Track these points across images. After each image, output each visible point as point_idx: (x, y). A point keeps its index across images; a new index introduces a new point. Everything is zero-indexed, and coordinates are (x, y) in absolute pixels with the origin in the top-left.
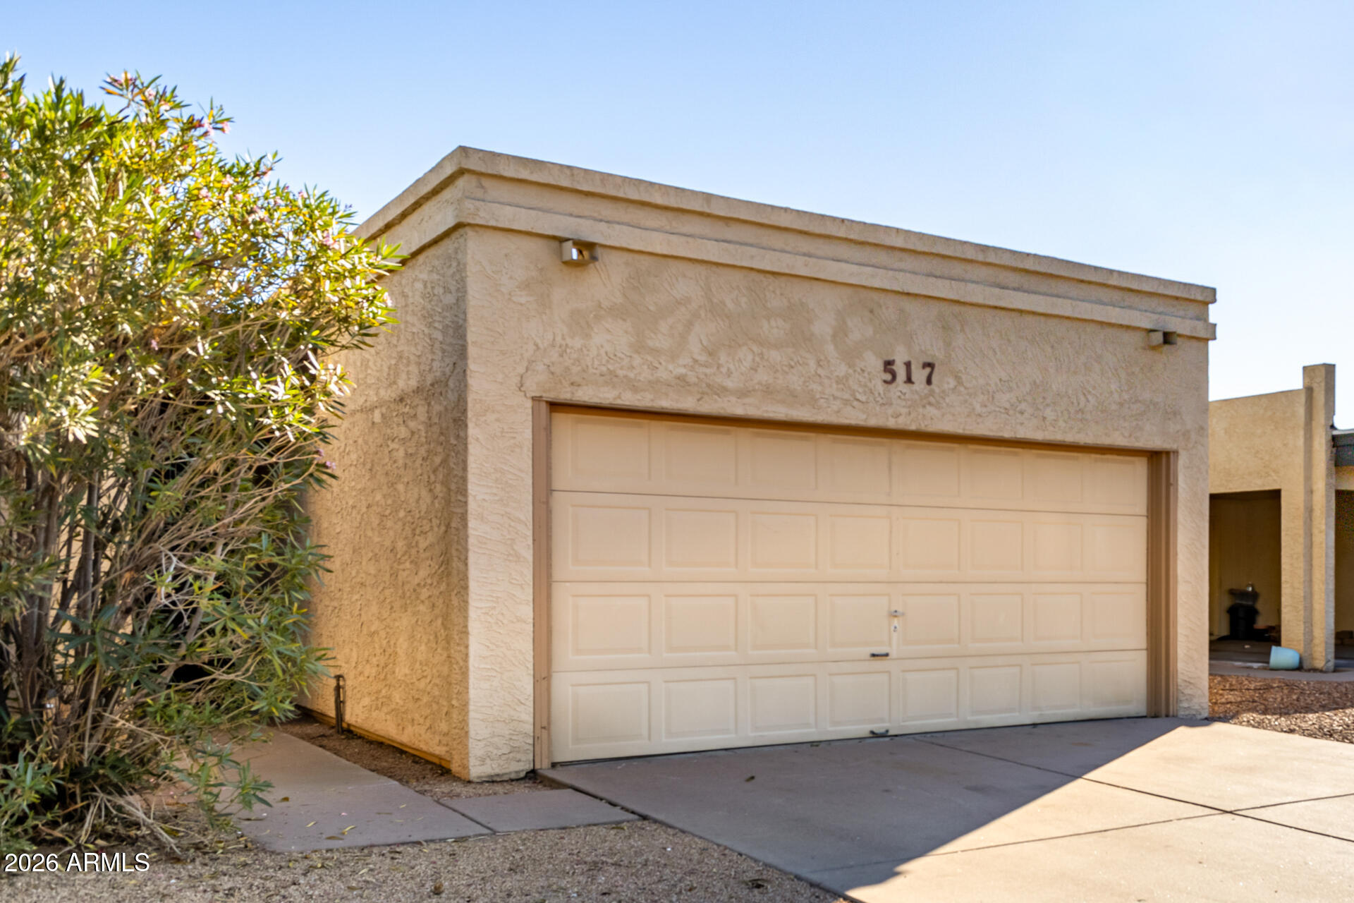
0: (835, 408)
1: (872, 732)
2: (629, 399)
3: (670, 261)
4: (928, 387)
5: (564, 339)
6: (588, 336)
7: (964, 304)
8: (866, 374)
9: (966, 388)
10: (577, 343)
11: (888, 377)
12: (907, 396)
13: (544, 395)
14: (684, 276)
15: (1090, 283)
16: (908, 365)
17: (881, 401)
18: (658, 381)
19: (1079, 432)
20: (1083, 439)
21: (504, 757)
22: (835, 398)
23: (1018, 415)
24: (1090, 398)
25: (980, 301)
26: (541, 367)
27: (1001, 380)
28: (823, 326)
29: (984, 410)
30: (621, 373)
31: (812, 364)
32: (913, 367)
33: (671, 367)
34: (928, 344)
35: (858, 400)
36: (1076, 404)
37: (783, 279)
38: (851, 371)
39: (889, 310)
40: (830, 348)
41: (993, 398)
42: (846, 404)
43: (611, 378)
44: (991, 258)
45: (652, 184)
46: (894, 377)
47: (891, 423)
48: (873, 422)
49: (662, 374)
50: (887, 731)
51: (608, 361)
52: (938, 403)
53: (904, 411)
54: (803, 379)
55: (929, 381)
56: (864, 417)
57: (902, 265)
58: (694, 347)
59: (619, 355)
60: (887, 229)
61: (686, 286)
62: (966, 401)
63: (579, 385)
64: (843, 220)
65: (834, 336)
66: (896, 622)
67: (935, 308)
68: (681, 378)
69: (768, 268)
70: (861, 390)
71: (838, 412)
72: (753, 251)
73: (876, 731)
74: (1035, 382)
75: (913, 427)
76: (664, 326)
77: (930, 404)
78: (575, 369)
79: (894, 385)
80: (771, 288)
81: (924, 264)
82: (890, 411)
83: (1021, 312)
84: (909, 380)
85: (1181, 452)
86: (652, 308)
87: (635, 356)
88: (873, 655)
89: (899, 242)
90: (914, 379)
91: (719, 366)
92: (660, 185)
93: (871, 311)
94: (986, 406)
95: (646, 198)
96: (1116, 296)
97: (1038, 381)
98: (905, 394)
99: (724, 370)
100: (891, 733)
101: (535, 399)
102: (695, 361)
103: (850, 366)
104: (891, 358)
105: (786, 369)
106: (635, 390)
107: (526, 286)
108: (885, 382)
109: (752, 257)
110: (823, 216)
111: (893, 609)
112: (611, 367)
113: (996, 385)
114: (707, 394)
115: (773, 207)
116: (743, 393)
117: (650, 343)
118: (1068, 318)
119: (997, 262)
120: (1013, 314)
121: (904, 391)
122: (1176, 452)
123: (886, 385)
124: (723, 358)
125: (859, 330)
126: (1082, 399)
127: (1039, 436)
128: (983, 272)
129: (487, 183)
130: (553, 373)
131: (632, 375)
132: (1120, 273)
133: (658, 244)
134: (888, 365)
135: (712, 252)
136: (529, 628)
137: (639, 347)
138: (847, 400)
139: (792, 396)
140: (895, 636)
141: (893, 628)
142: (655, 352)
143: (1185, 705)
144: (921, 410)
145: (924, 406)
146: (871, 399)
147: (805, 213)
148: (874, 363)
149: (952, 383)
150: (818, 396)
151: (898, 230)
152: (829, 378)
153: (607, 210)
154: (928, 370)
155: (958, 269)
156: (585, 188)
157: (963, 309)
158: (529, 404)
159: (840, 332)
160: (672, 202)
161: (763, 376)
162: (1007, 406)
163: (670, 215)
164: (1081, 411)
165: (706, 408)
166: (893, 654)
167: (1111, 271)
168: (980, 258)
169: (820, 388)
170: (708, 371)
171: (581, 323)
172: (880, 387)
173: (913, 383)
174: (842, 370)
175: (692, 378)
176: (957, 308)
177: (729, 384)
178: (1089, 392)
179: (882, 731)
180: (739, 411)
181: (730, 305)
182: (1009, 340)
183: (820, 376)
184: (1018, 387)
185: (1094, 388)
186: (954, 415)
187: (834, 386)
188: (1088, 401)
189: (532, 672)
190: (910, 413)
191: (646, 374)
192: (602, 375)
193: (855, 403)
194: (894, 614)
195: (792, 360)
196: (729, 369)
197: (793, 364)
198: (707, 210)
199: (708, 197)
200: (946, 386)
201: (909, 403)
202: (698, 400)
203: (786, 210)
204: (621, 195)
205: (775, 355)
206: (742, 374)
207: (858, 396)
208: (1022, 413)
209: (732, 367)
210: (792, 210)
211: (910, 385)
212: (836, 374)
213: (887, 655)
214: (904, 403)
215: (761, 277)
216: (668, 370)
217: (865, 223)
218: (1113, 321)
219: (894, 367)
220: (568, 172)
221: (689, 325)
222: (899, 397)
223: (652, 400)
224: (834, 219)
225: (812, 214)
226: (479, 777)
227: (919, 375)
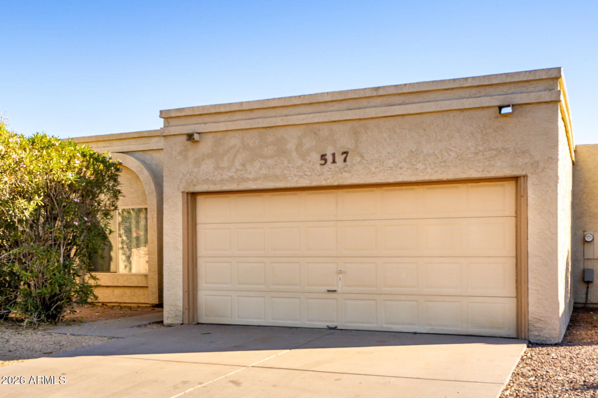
0: (295, 180)
1: (328, 326)
2: (212, 188)
3: (229, 133)
4: (345, 164)
5: (192, 169)
6: (199, 167)
7: (365, 119)
8: (311, 163)
9: (367, 161)
10: (196, 170)
11: (323, 162)
12: (332, 169)
13: (185, 190)
14: (234, 137)
15: (452, 89)
16: (334, 155)
17: (318, 174)
18: (223, 180)
19: (442, 174)
20: (444, 177)
21: (174, 318)
22: (295, 176)
23: (399, 170)
24: (451, 153)
25: (373, 116)
26: (184, 181)
27: (389, 153)
28: (291, 145)
29: (377, 170)
30: (210, 179)
31: (286, 162)
32: (336, 155)
33: (228, 174)
34: (346, 143)
35: (306, 175)
36: (440, 158)
37: (275, 128)
38: (304, 162)
39: (325, 131)
40: (294, 154)
41: (383, 163)
42: (300, 178)
43: (207, 181)
44: (381, 92)
45: (220, 105)
46: (326, 161)
47: (324, 183)
48: (314, 184)
49: (225, 177)
50: (336, 327)
51: (206, 175)
52: (349, 170)
53: (330, 177)
54: (281, 170)
55: (345, 160)
56: (309, 182)
57: (332, 108)
58: (237, 164)
59: (210, 172)
60: (322, 94)
61: (234, 141)
62: (365, 167)
63: (196, 185)
64: (300, 96)
65: (297, 148)
66: (340, 276)
67: (349, 124)
68: (231, 177)
69: (265, 126)
70: (308, 170)
71: (297, 181)
72: (258, 120)
73: (330, 326)
74: (411, 151)
75: (336, 184)
76: (226, 158)
77: (345, 171)
78: (195, 180)
79: (326, 165)
80: (269, 133)
81: (345, 105)
82: (323, 178)
83: (403, 115)
84: (334, 162)
85: (529, 175)
86: (221, 152)
87: (215, 171)
88: (328, 291)
89: (329, 98)
90: (336, 160)
91: (246, 170)
92: (223, 104)
93: (315, 134)
94: (378, 168)
95: (218, 111)
96: (474, 91)
97: (413, 150)
98: (331, 168)
99: (248, 171)
100: (339, 328)
101: (183, 192)
102: (237, 170)
103: (304, 160)
104: (324, 153)
105: (274, 166)
106: (215, 184)
107: (180, 153)
108: (321, 165)
109: (258, 123)
110: (290, 97)
111: (339, 269)
112: (207, 177)
113: (386, 156)
114: (242, 182)
115: (268, 100)
116: (255, 180)
117: (221, 166)
118: (434, 112)
119: (385, 93)
120: (397, 118)
121: (331, 167)
122: (525, 176)
123: (321, 166)
124: (248, 166)
125: (309, 143)
126: (445, 153)
127: (413, 179)
128: (378, 101)
129: (169, 120)
130: (187, 182)
131: (214, 179)
132: (473, 78)
133: (222, 127)
134: (323, 157)
135: (243, 125)
136: (181, 273)
137: (217, 168)
138: (301, 176)
139: (277, 177)
140: (340, 282)
141: (339, 278)
142: (223, 168)
143: (536, 333)
144: (339, 175)
145: (342, 173)
146: (314, 173)
147: (282, 98)
148: (316, 157)
149: (358, 159)
150: (288, 176)
151: (328, 93)
152: (293, 167)
153: (207, 119)
154: (345, 155)
155: (364, 103)
156: (197, 113)
157: (365, 122)
158: (181, 194)
159: (300, 145)
160: (228, 109)
161: (264, 171)
162: (392, 166)
163: (229, 114)
164: (445, 162)
165: (242, 187)
166: (339, 290)
167: (466, 79)
168: (375, 94)
169: (289, 173)
170: (242, 173)
171: (197, 163)
172: (319, 167)
173: (336, 163)
174: (300, 162)
175: (236, 177)
176: (363, 122)
177: (250, 177)
178: (451, 150)
179: (334, 326)
180: (254, 187)
181: (251, 145)
182: (395, 132)
183: (289, 167)
184: (400, 155)
185: (455, 147)
186: (358, 175)
187: (296, 170)
188: (450, 155)
189: (182, 289)
190: (333, 177)
191: (219, 178)
192: (204, 180)
193: (305, 177)
194: (340, 272)
195: (277, 162)
196: (250, 170)
197: (277, 164)
198: (241, 109)
199: (241, 103)
200: (354, 162)
201: (333, 172)
202: (238, 185)
203: (274, 99)
204: (209, 112)
205: (270, 162)
206: (255, 172)
207: (307, 173)
208: (401, 168)
209: (251, 169)
210: (276, 99)
211: (334, 164)
212: (297, 165)
213: (335, 291)
214: (330, 173)
215: (264, 130)
216: (227, 175)
217: (311, 95)
218: (467, 107)
219: (326, 157)
220: (191, 109)
221: (236, 155)
222: (328, 171)
223: (221, 187)
224: (295, 97)
225: (285, 98)
226: (166, 324)
227: (339, 159)
